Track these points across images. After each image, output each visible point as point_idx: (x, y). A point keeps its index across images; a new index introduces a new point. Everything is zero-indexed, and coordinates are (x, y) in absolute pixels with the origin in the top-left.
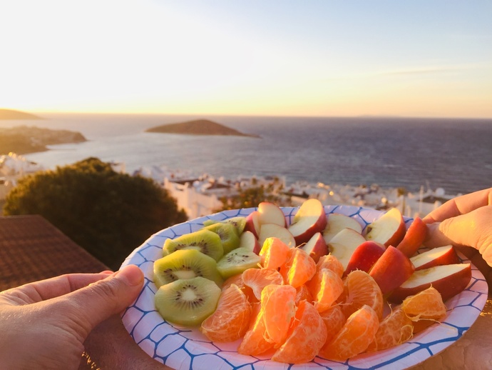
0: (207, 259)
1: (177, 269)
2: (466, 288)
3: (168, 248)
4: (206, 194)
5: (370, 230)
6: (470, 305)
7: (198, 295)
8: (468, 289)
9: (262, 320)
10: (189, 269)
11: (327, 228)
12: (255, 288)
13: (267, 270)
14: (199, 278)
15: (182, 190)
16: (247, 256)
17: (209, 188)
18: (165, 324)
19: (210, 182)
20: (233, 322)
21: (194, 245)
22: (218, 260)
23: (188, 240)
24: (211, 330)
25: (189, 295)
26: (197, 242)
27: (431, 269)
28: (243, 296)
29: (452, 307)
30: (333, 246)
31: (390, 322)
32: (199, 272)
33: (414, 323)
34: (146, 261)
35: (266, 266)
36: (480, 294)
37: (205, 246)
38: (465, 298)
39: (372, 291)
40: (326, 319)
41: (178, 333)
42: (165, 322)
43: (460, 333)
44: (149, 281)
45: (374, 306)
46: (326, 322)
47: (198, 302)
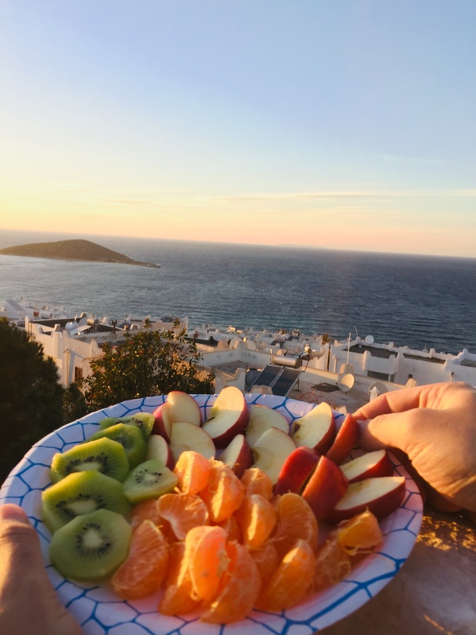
0: (110, 481)
1: (72, 500)
2: (401, 505)
3: (58, 469)
4: (83, 339)
5: (298, 427)
6: (406, 529)
7: (104, 538)
8: (403, 507)
9: (187, 572)
10: (87, 497)
11: (250, 425)
12: (174, 523)
13: (187, 495)
14: (102, 511)
15: (49, 333)
16: (160, 474)
17: (87, 331)
18: (67, 584)
19: (89, 324)
20: (152, 574)
21: (90, 460)
22: (123, 480)
23: (82, 452)
24: (125, 587)
25: (93, 539)
26: (95, 455)
27: (365, 482)
28: (161, 537)
29: (387, 531)
30: (259, 451)
31: (327, 558)
32: (101, 501)
33: (351, 558)
34: (30, 490)
35: (186, 491)
36: (416, 513)
37: (105, 462)
38: (400, 520)
39: (307, 520)
40: (259, 561)
41: (83, 595)
42: (66, 581)
43: (397, 567)
44: (37, 521)
45: (309, 539)
46: (258, 565)
47: (105, 548)
